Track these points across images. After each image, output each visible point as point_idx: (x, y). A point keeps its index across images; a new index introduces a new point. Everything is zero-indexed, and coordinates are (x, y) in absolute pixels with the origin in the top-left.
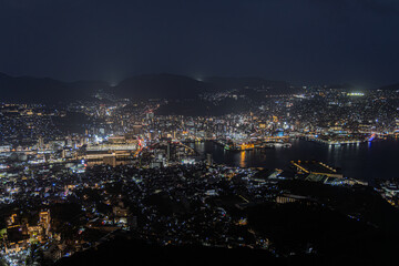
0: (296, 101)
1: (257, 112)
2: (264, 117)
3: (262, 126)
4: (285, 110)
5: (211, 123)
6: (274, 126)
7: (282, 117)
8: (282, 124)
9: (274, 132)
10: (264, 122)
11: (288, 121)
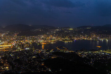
0: (56, 31)
1: (46, 34)
2: (48, 36)
3: (48, 38)
4: (54, 34)
5: (34, 38)
6: (51, 38)
7: (53, 35)
8: (53, 37)
9: (51, 39)
10: (48, 37)
11: (55, 37)
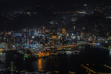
0: (79, 16)
1: (48, 26)
2: (54, 30)
3: (54, 37)
4: (71, 24)
5: (10, 37)
6: (64, 37)
8: (70, 35)
9: (64, 41)
10: (55, 34)
11: (75, 33)
